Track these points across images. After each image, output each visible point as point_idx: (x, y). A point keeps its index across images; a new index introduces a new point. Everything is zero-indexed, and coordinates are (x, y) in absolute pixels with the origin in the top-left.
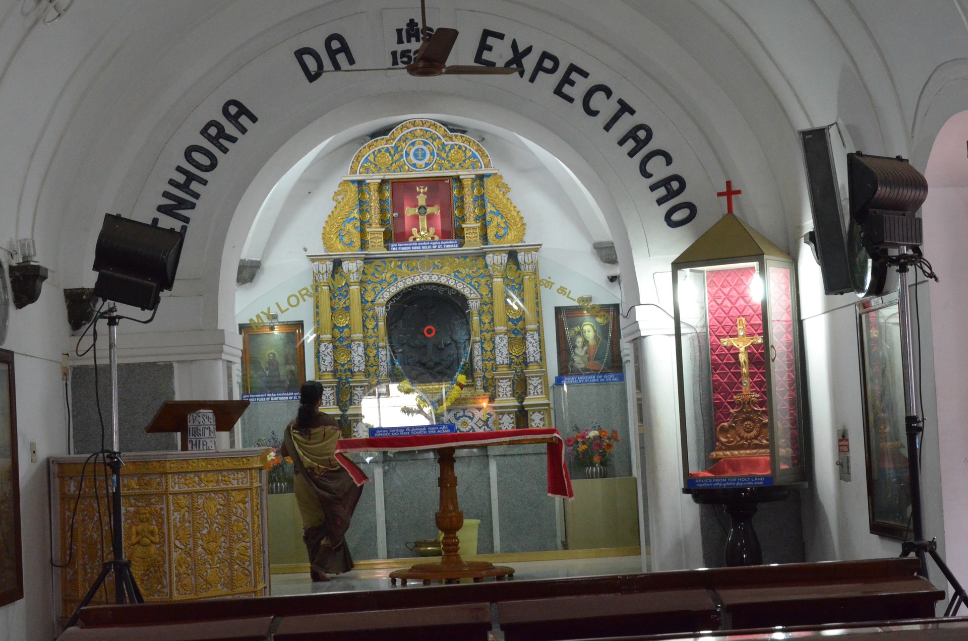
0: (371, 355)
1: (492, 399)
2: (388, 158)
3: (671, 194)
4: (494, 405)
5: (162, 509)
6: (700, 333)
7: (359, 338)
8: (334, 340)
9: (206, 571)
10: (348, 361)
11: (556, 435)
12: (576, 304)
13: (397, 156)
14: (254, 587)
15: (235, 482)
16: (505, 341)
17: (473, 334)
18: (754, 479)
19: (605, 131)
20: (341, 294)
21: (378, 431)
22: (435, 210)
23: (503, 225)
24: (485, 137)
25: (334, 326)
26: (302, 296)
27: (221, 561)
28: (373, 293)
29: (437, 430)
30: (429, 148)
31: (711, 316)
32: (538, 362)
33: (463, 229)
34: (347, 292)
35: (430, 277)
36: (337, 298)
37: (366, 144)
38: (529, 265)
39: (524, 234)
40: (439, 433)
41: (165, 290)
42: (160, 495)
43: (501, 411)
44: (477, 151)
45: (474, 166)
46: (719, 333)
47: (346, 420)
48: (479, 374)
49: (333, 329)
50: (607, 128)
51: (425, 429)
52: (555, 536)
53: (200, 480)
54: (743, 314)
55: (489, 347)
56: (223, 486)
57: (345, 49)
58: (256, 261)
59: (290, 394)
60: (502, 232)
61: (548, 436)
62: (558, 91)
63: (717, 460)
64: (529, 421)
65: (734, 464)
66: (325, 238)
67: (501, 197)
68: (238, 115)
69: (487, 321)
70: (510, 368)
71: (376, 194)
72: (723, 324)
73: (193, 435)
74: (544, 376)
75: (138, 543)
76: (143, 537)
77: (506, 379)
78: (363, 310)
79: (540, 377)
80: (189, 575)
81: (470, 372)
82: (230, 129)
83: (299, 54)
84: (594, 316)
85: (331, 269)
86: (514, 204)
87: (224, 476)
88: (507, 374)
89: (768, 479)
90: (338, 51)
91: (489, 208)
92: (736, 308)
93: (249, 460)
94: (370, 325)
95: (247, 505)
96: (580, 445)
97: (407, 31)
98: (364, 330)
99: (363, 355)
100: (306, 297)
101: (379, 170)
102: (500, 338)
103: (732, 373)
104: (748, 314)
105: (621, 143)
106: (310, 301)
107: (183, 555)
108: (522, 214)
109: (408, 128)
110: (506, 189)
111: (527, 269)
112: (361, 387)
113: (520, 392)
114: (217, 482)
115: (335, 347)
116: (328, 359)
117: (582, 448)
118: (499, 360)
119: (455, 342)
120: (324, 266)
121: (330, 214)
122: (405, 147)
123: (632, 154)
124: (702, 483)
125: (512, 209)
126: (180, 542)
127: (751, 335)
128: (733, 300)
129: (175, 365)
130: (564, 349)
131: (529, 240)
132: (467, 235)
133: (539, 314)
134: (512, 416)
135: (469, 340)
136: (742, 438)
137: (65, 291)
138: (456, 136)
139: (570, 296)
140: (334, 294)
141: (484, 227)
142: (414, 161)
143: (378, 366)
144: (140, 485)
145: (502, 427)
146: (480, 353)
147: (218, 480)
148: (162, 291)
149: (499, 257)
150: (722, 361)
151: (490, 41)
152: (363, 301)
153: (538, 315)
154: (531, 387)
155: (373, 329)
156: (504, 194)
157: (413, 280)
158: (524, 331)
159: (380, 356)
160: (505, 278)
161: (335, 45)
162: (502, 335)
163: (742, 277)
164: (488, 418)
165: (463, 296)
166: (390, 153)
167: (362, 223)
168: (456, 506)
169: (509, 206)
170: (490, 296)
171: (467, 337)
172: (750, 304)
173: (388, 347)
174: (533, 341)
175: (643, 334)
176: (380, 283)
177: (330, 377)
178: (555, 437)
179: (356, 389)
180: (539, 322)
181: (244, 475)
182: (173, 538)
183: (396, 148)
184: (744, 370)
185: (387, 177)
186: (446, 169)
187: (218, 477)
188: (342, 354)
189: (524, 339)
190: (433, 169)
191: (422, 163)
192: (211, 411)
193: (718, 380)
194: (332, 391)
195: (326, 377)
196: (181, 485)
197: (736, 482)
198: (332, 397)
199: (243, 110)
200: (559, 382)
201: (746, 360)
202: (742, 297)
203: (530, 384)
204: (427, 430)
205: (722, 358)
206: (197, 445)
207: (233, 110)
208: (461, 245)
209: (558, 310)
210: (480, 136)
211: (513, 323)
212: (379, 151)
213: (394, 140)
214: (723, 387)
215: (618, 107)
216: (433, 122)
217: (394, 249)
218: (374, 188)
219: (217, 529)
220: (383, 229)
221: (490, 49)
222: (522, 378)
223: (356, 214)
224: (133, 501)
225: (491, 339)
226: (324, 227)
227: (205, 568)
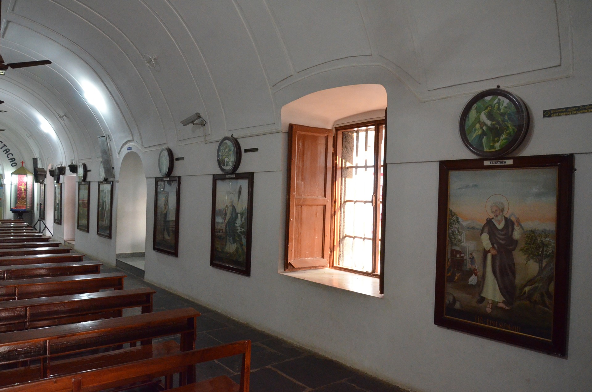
3: (12, 161)
31: (17, 182)
46: (19, 185)
54: (23, 183)
63: (16, 206)
65: (20, 207)
89: (25, 210)
103: (21, 192)
105: (4, 151)
123: (6, 153)
124: (14, 210)
136: (21, 203)
163: (23, 177)
175: (5, 184)
184: (23, 192)
202: (23, 180)
205: (19, 189)
214: (19, 194)
215: (4, 145)
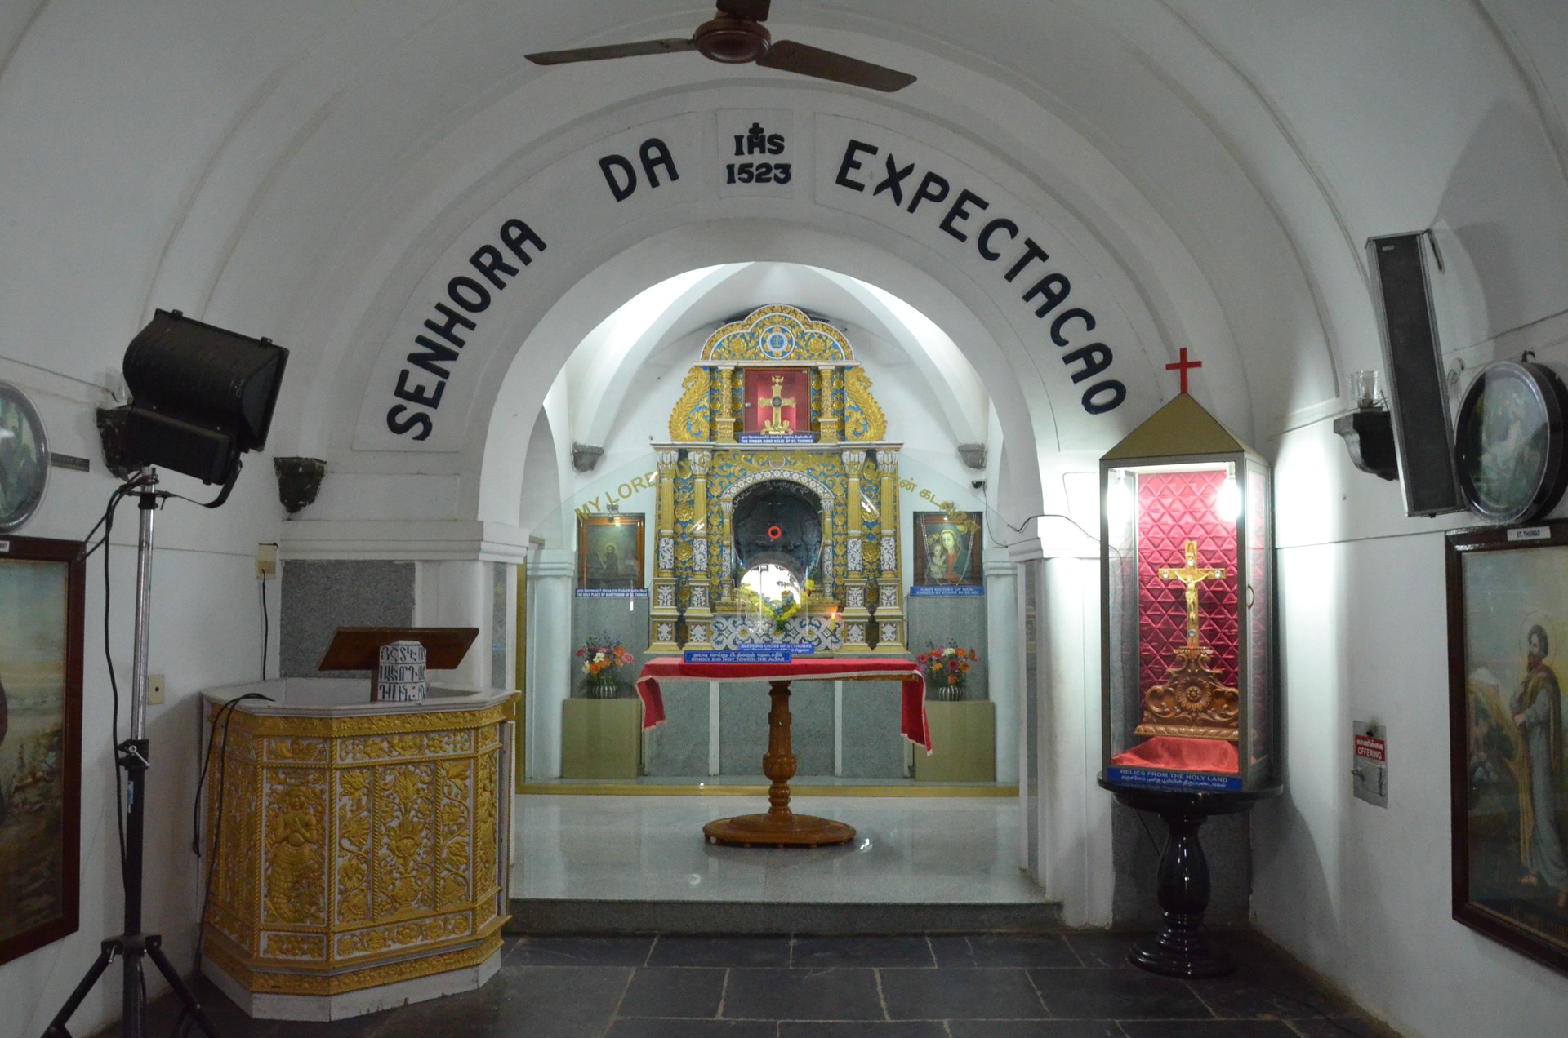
0: (715, 553)
1: (841, 608)
2: (743, 344)
3: (1092, 369)
4: (844, 614)
5: (322, 792)
6: (1125, 557)
7: (703, 535)
8: (675, 536)
9: (393, 884)
10: (690, 559)
11: (916, 672)
12: (936, 509)
13: (753, 342)
14: (473, 902)
15: (450, 748)
16: (859, 546)
17: (824, 536)
18: (1211, 778)
19: (1006, 281)
20: (686, 487)
21: (695, 655)
22: (790, 402)
23: (862, 421)
24: (848, 327)
25: (677, 521)
26: (635, 486)
27: (420, 867)
28: (719, 487)
29: (768, 658)
30: (787, 336)
31: (1143, 536)
32: (892, 570)
33: (820, 423)
34: (693, 485)
35: (782, 474)
36: (681, 491)
37: (721, 329)
38: (888, 465)
39: (884, 432)
40: (770, 662)
41: (251, 450)
42: (322, 770)
43: (850, 622)
44: (838, 341)
45: (834, 357)
46: (1153, 559)
47: (684, 623)
48: (828, 579)
49: (675, 524)
50: (1010, 276)
51: (753, 655)
52: (902, 760)
53: (392, 746)
54: (1190, 536)
55: (840, 551)
56: (428, 754)
57: (666, 158)
58: (597, 448)
59: (626, 591)
60: (860, 429)
61: (906, 673)
62: (946, 226)
63: (1145, 738)
64: (880, 633)
66: (672, 427)
67: (861, 391)
68: (521, 239)
69: (840, 523)
70: (862, 574)
71: (729, 382)
72: (1160, 548)
73: (385, 677)
74: (898, 585)
75: (286, 839)
76: (293, 832)
77: (858, 586)
78: (708, 505)
79: (895, 586)
80: (362, 890)
81: (818, 577)
82: (509, 257)
83: (605, 163)
84: (954, 524)
85: (676, 460)
86: (876, 400)
87: (433, 740)
88: (860, 582)
90: (657, 161)
91: (848, 402)
92: (1181, 527)
93: (474, 715)
94: (715, 521)
95: (467, 782)
96: (934, 663)
97: (750, 139)
98: (708, 527)
99: (705, 554)
100: (638, 487)
101: (733, 357)
102: (853, 542)
103: (1170, 616)
104: (1197, 536)
105: (1028, 297)
106: (652, 492)
107: (354, 862)
108: (883, 411)
109: (766, 314)
110: (867, 383)
111: (888, 469)
112: (702, 587)
113: (871, 601)
114: (420, 748)
115: (676, 543)
116: (668, 556)
117: (937, 667)
118: (851, 566)
119: (806, 544)
120: (669, 455)
121: (678, 401)
122: (762, 333)
123: (1041, 313)
124: (1130, 776)
125: (873, 404)
126: (351, 841)
127: (1201, 565)
128: (1177, 516)
129: (418, 567)
130: (922, 556)
131: (890, 438)
132: (824, 430)
133: (896, 518)
134: (861, 627)
135: (820, 542)
136: (1183, 710)
137: (276, 459)
138: (817, 324)
139: (934, 500)
140: (678, 487)
141: (842, 423)
142: (771, 349)
143: (721, 565)
144: (294, 752)
145: (851, 639)
146: (831, 557)
147: (422, 745)
148: (246, 452)
149: (857, 455)
150: (1156, 598)
151: (859, 155)
152: (709, 496)
153: (895, 520)
154: (884, 597)
155: (718, 526)
156: (865, 388)
157: (763, 475)
158: (879, 537)
159: (724, 555)
160: (861, 477)
161: (654, 153)
162: (855, 540)
163: (1191, 485)
164: (836, 628)
165: (816, 495)
166: (745, 339)
167: (712, 412)
168: (788, 749)
169: (870, 401)
170: (844, 496)
171: (818, 539)
172: (1201, 523)
173: (733, 546)
174: (888, 548)
175: (1045, 556)
176: (728, 477)
177: (670, 575)
178: (915, 675)
179: (696, 589)
180: (896, 528)
181: (466, 736)
182: (337, 837)
183: (752, 334)
184: (1192, 615)
185: (741, 364)
186: (804, 359)
187: (422, 741)
188: (684, 551)
189: (879, 544)
190: (790, 358)
191: (779, 351)
192: (418, 643)
193: (1149, 625)
194: (671, 591)
195: (665, 575)
196: (358, 755)
197: (1183, 780)
198: (669, 597)
199: (527, 233)
200: (913, 592)
201: (1196, 601)
202: (1190, 513)
203: (883, 594)
204: (756, 657)
205: (1156, 594)
206: (391, 692)
207: (514, 233)
208: (816, 441)
209: (916, 515)
210: (842, 327)
211: (868, 527)
212: (734, 336)
213: (750, 326)
214: (1157, 634)
215: (1026, 249)
216: (793, 308)
217: (744, 441)
218: (725, 375)
219: (415, 820)
220: (734, 420)
221: (857, 166)
222: (875, 586)
223: (705, 402)
224: (282, 776)
225: (844, 542)
226: (671, 415)
227: (392, 878)
